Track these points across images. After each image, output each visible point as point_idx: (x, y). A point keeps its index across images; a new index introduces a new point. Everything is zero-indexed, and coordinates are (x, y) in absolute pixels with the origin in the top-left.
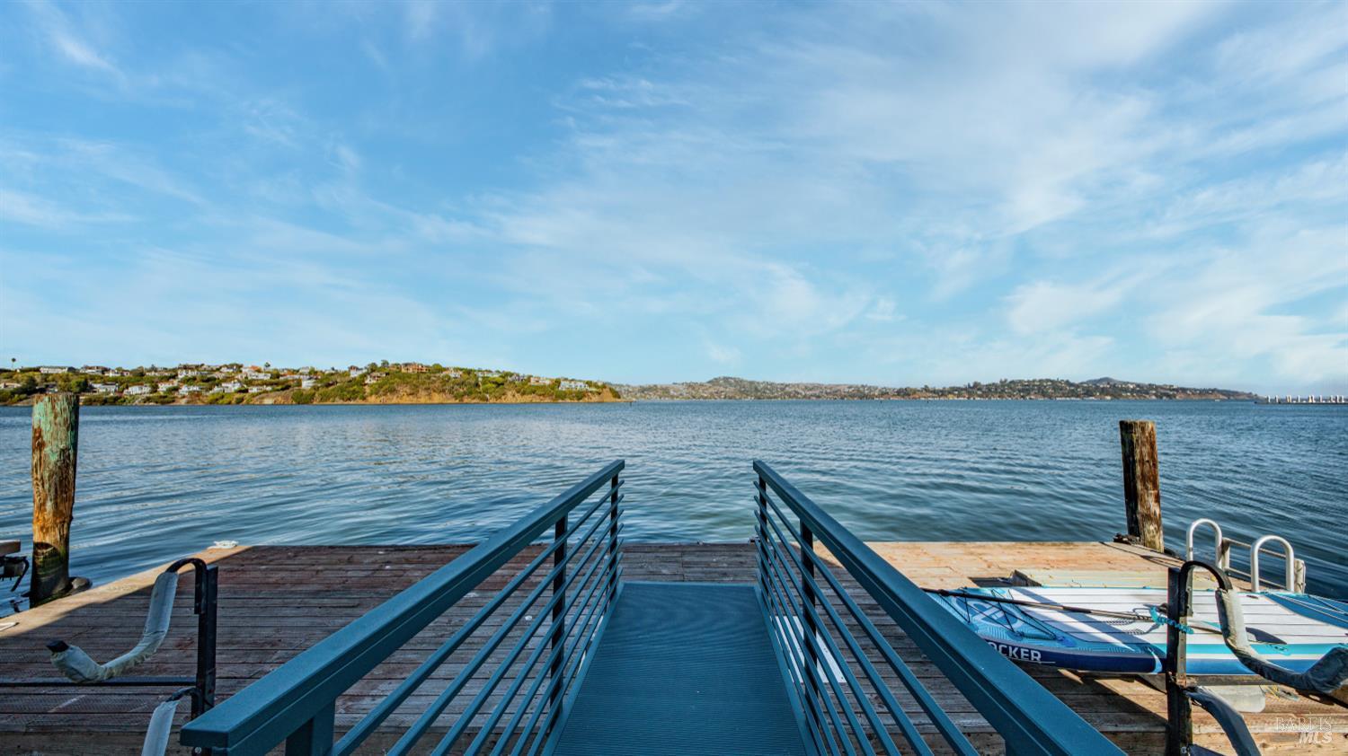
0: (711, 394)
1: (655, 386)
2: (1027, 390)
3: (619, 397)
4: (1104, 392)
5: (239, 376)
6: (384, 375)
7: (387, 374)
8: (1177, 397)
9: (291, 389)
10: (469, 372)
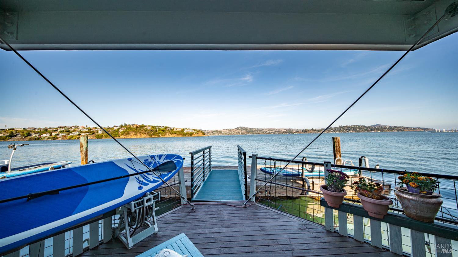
0: (237, 133)
1: (217, 130)
2: (349, 129)
3: (205, 134)
4: (377, 129)
5: (78, 130)
6: (125, 129)
7: (126, 128)
8: (405, 131)
9: (95, 134)
10: (153, 127)
